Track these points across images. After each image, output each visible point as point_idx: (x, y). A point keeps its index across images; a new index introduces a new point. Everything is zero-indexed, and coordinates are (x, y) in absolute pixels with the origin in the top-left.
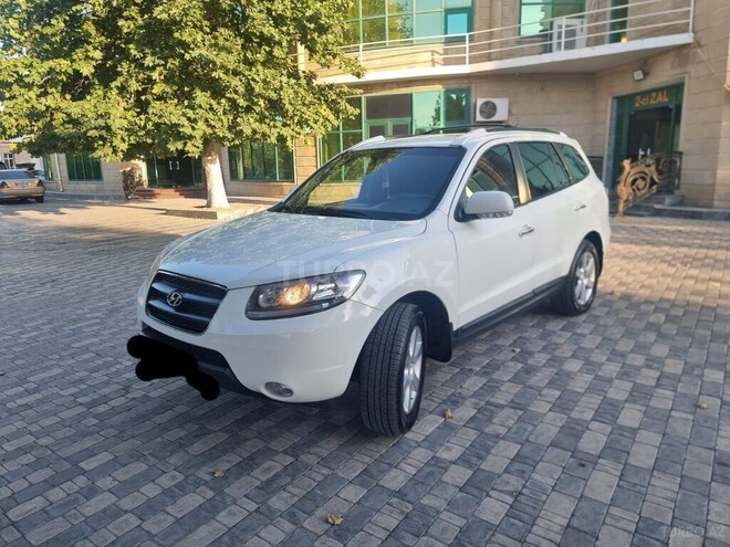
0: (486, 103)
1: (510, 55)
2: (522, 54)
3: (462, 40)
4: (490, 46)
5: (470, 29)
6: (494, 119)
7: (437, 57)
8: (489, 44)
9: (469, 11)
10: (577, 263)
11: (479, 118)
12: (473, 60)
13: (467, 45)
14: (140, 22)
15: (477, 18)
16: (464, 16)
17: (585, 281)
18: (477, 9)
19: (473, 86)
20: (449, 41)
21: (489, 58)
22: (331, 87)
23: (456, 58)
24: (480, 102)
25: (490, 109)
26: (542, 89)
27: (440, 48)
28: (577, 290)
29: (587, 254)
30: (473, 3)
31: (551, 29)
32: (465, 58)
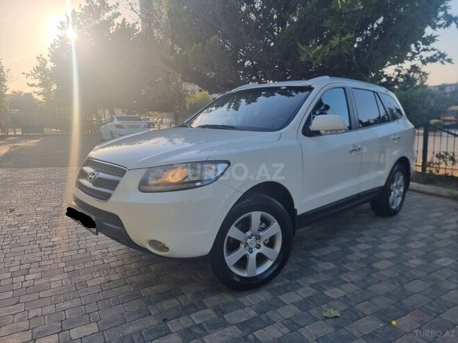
10: (391, 179)
17: (397, 191)
28: (391, 199)
29: (398, 174)
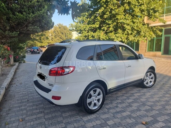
14: (109, 15)
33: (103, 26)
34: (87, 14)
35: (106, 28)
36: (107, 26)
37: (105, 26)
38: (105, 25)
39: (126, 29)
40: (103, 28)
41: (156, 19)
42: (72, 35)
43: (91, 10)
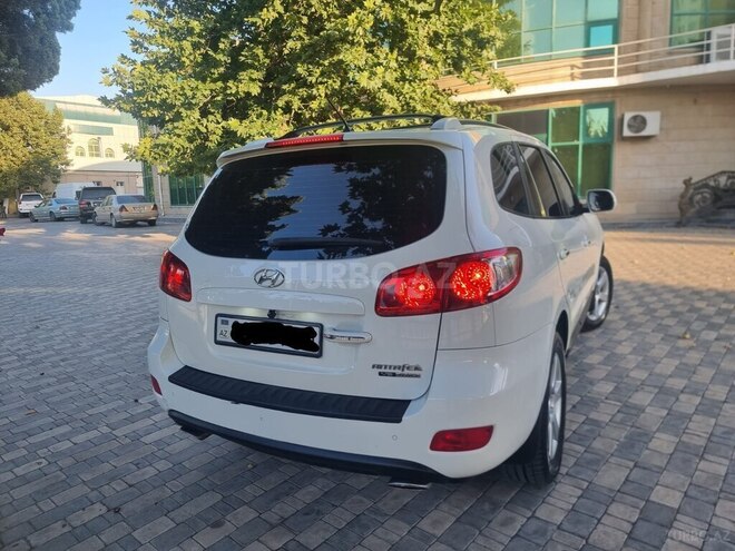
0: (635, 118)
1: (660, 67)
2: (672, 65)
3: (610, 52)
4: (638, 58)
5: (615, 41)
6: (644, 133)
7: (576, 71)
8: (637, 56)
9: (616, 23)
11: (627, 133)
12: (621, 72)
13: (615, 57)
14: (307, 41)
15: (623, 31)
16: (609, 29)
18: (624, 20)
19: (618, 101)
20: (588, 55)
21: (637, 70)
22: (473, 103)
23: (599, 72)
24: (628, 116)
25: (639, 123)
26: (695, 102)
27: (579, 62)
30: (619, 13)
31: (709, 38)
32: (612, 70)
33: (281, 93)
34: (197, 30)
35: (297, 98)
36: (303, 92)
37: (293, 92)
38: (293, 85)
39: (386, 106)
40: (286, 98)
41: (478, 74)
42: (63, 137)
43: (212, 12)
